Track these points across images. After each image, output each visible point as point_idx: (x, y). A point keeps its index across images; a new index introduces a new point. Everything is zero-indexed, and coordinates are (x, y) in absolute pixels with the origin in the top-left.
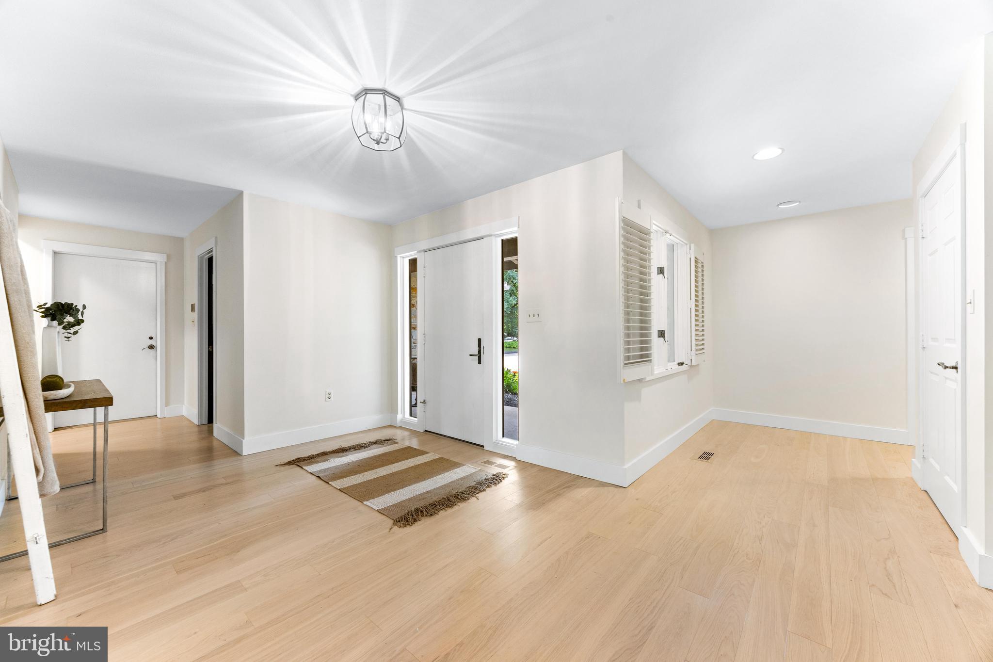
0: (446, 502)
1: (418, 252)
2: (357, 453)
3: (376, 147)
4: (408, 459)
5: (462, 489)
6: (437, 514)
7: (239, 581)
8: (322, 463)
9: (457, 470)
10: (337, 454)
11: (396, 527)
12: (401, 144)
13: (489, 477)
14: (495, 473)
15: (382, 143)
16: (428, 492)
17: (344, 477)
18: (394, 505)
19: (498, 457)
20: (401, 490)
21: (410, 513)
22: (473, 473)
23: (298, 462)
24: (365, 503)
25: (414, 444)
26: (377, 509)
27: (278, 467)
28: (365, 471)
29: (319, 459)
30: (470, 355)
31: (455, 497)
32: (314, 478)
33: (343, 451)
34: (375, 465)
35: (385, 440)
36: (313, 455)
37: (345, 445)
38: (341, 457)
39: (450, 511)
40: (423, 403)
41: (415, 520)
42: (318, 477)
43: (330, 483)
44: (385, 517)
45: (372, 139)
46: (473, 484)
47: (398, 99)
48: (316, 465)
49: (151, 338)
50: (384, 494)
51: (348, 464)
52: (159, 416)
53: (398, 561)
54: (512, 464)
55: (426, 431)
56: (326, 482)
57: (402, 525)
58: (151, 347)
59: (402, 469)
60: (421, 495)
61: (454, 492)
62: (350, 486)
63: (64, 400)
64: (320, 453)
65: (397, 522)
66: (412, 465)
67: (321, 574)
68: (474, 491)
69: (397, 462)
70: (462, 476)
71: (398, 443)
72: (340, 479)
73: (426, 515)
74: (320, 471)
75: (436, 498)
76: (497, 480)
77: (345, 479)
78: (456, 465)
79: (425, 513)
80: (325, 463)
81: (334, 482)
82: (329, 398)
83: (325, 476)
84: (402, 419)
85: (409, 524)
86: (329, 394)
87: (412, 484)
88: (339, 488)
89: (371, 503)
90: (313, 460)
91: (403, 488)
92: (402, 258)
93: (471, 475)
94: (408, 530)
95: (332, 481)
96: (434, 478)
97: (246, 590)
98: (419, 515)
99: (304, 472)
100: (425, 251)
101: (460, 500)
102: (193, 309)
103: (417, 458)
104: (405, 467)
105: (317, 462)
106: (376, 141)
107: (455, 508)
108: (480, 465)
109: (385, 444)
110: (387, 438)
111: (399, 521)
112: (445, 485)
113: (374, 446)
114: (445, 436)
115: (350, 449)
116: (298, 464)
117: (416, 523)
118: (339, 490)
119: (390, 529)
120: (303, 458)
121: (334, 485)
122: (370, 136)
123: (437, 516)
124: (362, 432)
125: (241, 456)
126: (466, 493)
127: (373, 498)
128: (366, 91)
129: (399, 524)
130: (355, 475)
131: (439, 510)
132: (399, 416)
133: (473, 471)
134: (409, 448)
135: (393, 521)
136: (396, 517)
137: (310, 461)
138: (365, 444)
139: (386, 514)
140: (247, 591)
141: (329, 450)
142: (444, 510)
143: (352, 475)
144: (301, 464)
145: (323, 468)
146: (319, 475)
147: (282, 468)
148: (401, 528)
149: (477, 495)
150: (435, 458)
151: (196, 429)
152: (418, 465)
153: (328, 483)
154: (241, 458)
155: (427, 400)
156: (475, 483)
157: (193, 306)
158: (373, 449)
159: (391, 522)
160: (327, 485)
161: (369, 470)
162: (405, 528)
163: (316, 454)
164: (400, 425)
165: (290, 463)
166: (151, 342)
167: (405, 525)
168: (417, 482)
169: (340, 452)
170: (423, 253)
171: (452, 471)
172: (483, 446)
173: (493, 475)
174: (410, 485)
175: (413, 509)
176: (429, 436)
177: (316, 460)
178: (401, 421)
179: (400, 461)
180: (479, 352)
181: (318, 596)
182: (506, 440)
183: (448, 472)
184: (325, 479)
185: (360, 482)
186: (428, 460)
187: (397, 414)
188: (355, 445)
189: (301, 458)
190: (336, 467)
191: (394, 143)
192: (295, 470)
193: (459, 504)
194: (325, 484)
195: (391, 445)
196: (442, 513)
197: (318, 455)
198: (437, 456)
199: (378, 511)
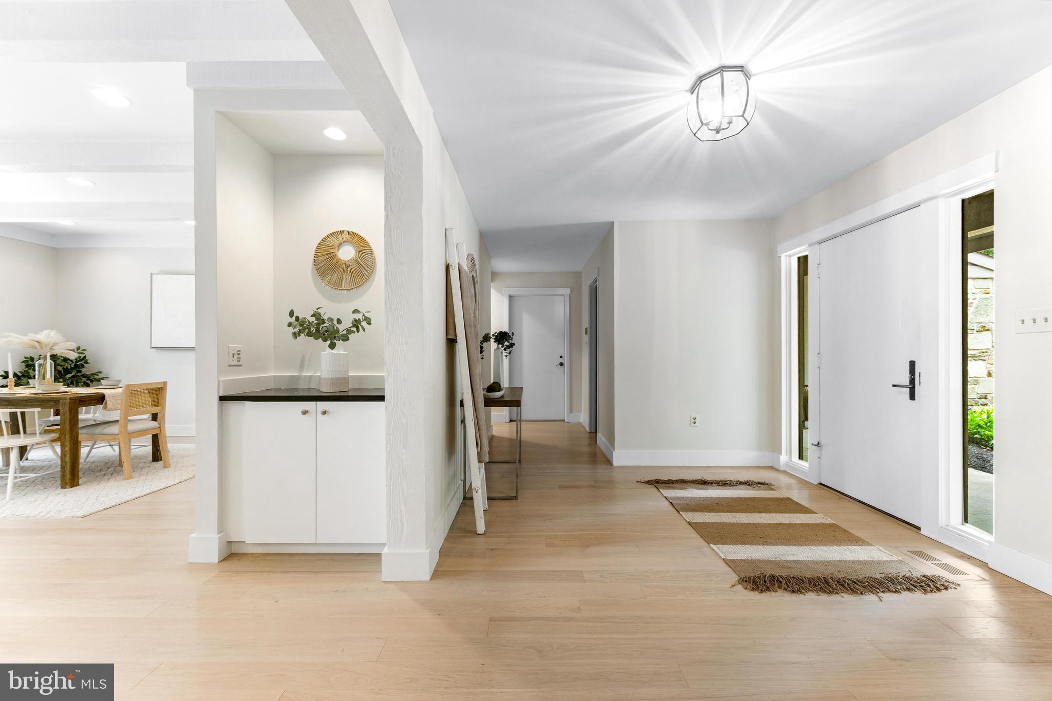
0: (821, 584)
1: (810, 245)
2: (720, 489)
3: (719, 137)
4: (782, 513)
5: (853, 577)
6: (803, 593)
7: (582, 572)
8: (679, 490)
9: (858, 549)
10: (697, 485)
11: (740, 586)
12: (747, 121)
13: (914, 576)
14: (929, 574)
15: (723, 129)
16: (797, 562)
17: (697, 511)
18: (745, 560)
19: (947, 552)
20: (761, 547)
21: (763, 578)
22: (884, 562)
23: (657, 483)
24: (712, 545)
25: (798, 496)
26: (723, 557)
27: (638, 483)
28: (723, 511)
29: (677, 485)
30: (894, 386)
31: (838, 582)
32: (667, 503)
33: (704, 483)
34: (737, 508)
35: (759, 483)
36: (672, 480)
37: (708, 478)
38: (702, 489)
39: (824, 597)
40: (816, 445)
41: (768, 589)
42: (671, 503)
43: (681, 512)
44: (730, 569)
45: (712, 130)
46: (879, 576)
47: (741, 68)
48: (673, 490)
49: (561, 357)
50: (737, 544)
51: (706, 499)
52: (566, 421)
53: (731, 625)
54: (975, 572)
55: (821, 484)
56: (677, 510)
57: (748, 587)
58: (561, 364)
59: (769, 522)
60: (786, 561)
61: (840, 576)
62: (700, 523)
63: (498, 400)
64: (679, 480)
65: (743, 580)
66: (786, 521)
67: (647, 598)
68: (878, 586)
69: (765, 512)
70: (861, 559)
71: (774, 490)
72: (692, 512)
73: (785, 589)
74: (675, 498)
75: (807, 574)
76: (929, 586)
77: (697, 514)
78: (857, 541)
79: (784, 585)
80: (682, 491)
81: (686, 513)
82: (695, 423)
83: (678, 504)
84: (787, 462)
85: (757, 589)
86: (695, 419)
87: (777, 545)
88: (688, 520)
89: (718, 548)
90: (671, 485)
91: (763, 545)
92: (787, 257)
93: (879, 562)
94: (755, 596)
95: (681, 511)
96: (813, 548)
97: (584, 581)
98: (775, 585)
99: (660, 495)
100: (820, 242)
101: (847, 589)
102: (586, 333)
103: (797, 515)
104: (775, 522)
105: (674, 488)
106: (714, 130)
107: (834, 598)
108: (904, 554)
109: (757, 488)
110: (761, 481)
111: (746, 581)
112: (828, 562)
113: (743, 486)
114: (850, 497)
115: (712, 483)
116: (656, 485)
117: (768, 593)
118: (688, 523)
119: (733, 586)
120: (662, 480)
121: (684, 516)
122: (708, 128)
123: (801, 596)
124: (732, 467)
125: (612, 465)
126: (860, 584)
127: (723, 544)
128: (701, 79)
129: (745, 584)
130: (709, 512)
131: (807, 590)
132: (784, 458)
133: (885, 558)
134: (789, 499)
135: (739, 578)
136: (743, 575)
137: (668, 485)
138: (731, 481)
139: (733, 567)
140: (585, 583)
141: (689, 479)
142: (815, 593)
143: (707, 512)
144: (659, 486)
145: (679, 496)
146: (672, 502)
147: (642, 486)
148: (746, 591)
149: (881, 594)
150: (823, 522)
151: (587, 436)
152: (795, 524)
153: (679, 512)
154: (611, 467)
155: (823, 442)
156: (883, 576)
157: (586, 329)
158: (739, 490)
159: (735, 578)
160: (678, 514)
161: (728, 512)
162: (752, 593)
163: (675, 479)
164: (785, 469)
165: (649, 482)
166: (561, 360)
167: (753, 590)
168: (786, 544)
169: (701, 484)
170: (818, 246)
171: (845, 547)
172: (919, 529)
173: (924, 576)
174: (774, 545)
175: (768, 575)
176: (825, 492)
177: (674, 486)
178: (787, 464)
179: (770, 512)
180: (912, 381)
181: (639, 617)
182: (969, 528)
183: (840, 546)
184: (680, 507)
185: (713, 521)
186: (811, 522)
187: (781, 454)
188: (720, 481)
189: (660, 480)
190: (692, 499)
191: (739, 124)
192: (652, 490)
193: (843, 594)
194: (676, 512)
195: (764, 490)
196: (811, 596)
197: (676, 481)
198: (828, 521)
199: (724, 559)
